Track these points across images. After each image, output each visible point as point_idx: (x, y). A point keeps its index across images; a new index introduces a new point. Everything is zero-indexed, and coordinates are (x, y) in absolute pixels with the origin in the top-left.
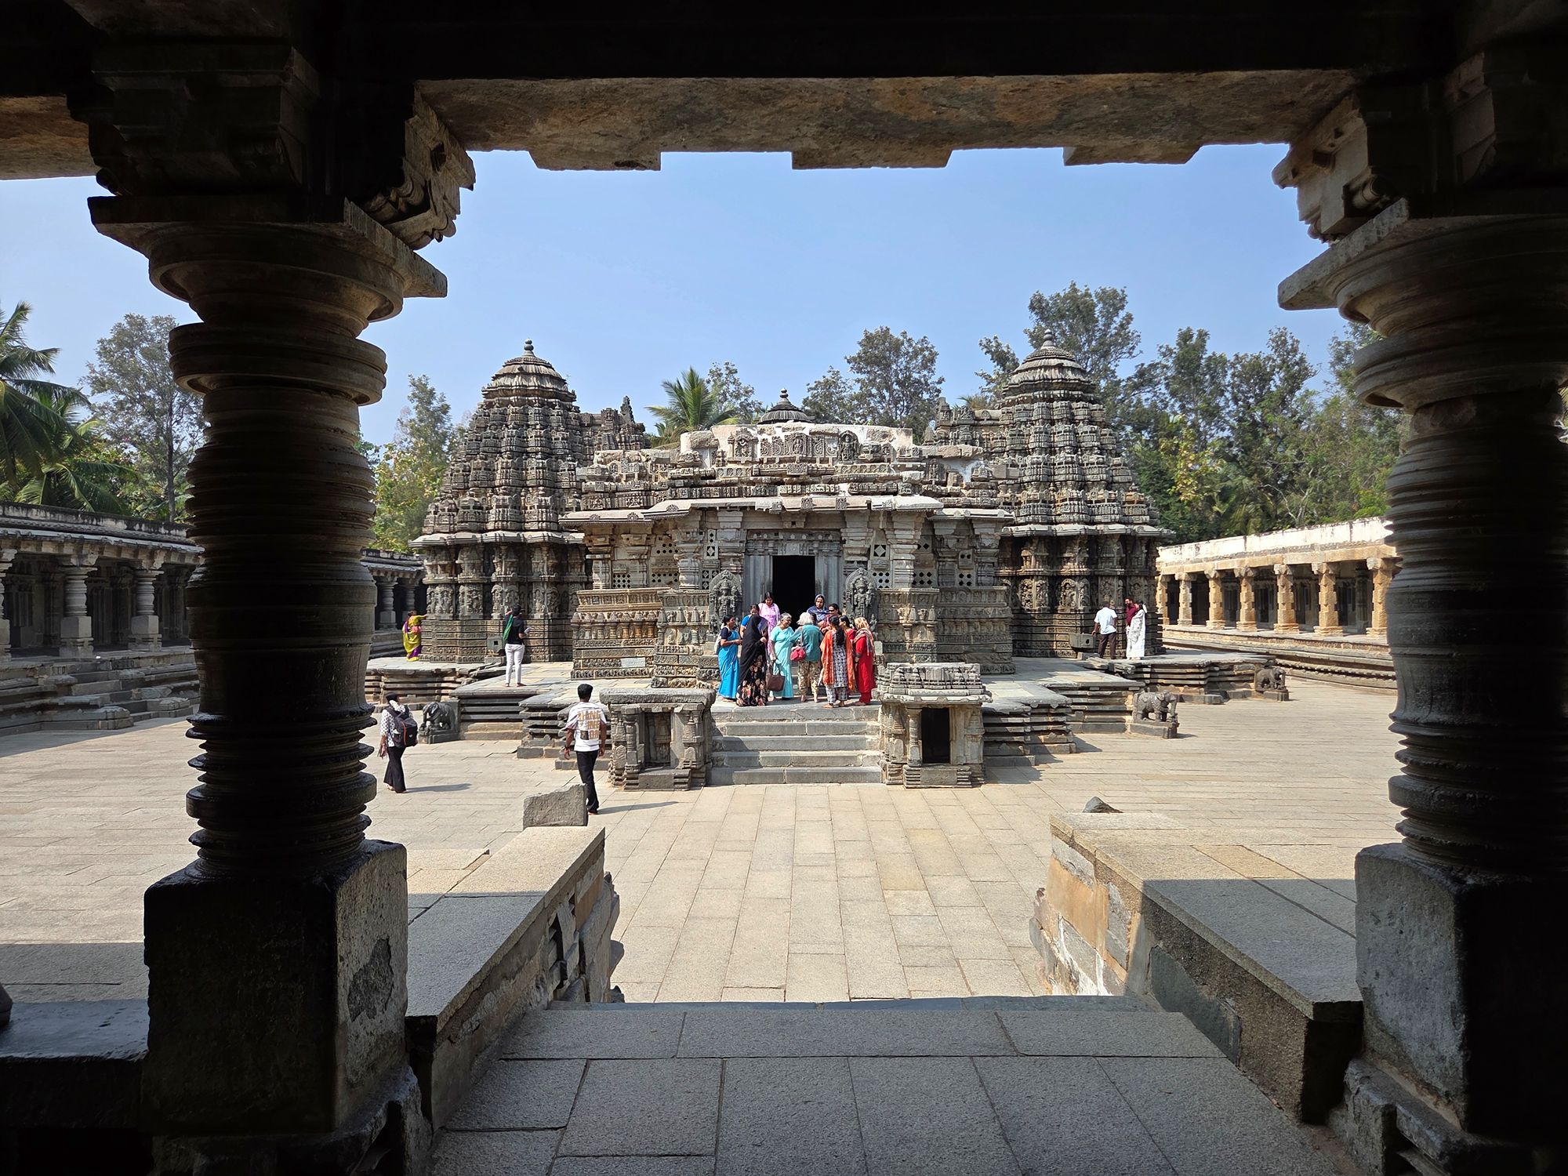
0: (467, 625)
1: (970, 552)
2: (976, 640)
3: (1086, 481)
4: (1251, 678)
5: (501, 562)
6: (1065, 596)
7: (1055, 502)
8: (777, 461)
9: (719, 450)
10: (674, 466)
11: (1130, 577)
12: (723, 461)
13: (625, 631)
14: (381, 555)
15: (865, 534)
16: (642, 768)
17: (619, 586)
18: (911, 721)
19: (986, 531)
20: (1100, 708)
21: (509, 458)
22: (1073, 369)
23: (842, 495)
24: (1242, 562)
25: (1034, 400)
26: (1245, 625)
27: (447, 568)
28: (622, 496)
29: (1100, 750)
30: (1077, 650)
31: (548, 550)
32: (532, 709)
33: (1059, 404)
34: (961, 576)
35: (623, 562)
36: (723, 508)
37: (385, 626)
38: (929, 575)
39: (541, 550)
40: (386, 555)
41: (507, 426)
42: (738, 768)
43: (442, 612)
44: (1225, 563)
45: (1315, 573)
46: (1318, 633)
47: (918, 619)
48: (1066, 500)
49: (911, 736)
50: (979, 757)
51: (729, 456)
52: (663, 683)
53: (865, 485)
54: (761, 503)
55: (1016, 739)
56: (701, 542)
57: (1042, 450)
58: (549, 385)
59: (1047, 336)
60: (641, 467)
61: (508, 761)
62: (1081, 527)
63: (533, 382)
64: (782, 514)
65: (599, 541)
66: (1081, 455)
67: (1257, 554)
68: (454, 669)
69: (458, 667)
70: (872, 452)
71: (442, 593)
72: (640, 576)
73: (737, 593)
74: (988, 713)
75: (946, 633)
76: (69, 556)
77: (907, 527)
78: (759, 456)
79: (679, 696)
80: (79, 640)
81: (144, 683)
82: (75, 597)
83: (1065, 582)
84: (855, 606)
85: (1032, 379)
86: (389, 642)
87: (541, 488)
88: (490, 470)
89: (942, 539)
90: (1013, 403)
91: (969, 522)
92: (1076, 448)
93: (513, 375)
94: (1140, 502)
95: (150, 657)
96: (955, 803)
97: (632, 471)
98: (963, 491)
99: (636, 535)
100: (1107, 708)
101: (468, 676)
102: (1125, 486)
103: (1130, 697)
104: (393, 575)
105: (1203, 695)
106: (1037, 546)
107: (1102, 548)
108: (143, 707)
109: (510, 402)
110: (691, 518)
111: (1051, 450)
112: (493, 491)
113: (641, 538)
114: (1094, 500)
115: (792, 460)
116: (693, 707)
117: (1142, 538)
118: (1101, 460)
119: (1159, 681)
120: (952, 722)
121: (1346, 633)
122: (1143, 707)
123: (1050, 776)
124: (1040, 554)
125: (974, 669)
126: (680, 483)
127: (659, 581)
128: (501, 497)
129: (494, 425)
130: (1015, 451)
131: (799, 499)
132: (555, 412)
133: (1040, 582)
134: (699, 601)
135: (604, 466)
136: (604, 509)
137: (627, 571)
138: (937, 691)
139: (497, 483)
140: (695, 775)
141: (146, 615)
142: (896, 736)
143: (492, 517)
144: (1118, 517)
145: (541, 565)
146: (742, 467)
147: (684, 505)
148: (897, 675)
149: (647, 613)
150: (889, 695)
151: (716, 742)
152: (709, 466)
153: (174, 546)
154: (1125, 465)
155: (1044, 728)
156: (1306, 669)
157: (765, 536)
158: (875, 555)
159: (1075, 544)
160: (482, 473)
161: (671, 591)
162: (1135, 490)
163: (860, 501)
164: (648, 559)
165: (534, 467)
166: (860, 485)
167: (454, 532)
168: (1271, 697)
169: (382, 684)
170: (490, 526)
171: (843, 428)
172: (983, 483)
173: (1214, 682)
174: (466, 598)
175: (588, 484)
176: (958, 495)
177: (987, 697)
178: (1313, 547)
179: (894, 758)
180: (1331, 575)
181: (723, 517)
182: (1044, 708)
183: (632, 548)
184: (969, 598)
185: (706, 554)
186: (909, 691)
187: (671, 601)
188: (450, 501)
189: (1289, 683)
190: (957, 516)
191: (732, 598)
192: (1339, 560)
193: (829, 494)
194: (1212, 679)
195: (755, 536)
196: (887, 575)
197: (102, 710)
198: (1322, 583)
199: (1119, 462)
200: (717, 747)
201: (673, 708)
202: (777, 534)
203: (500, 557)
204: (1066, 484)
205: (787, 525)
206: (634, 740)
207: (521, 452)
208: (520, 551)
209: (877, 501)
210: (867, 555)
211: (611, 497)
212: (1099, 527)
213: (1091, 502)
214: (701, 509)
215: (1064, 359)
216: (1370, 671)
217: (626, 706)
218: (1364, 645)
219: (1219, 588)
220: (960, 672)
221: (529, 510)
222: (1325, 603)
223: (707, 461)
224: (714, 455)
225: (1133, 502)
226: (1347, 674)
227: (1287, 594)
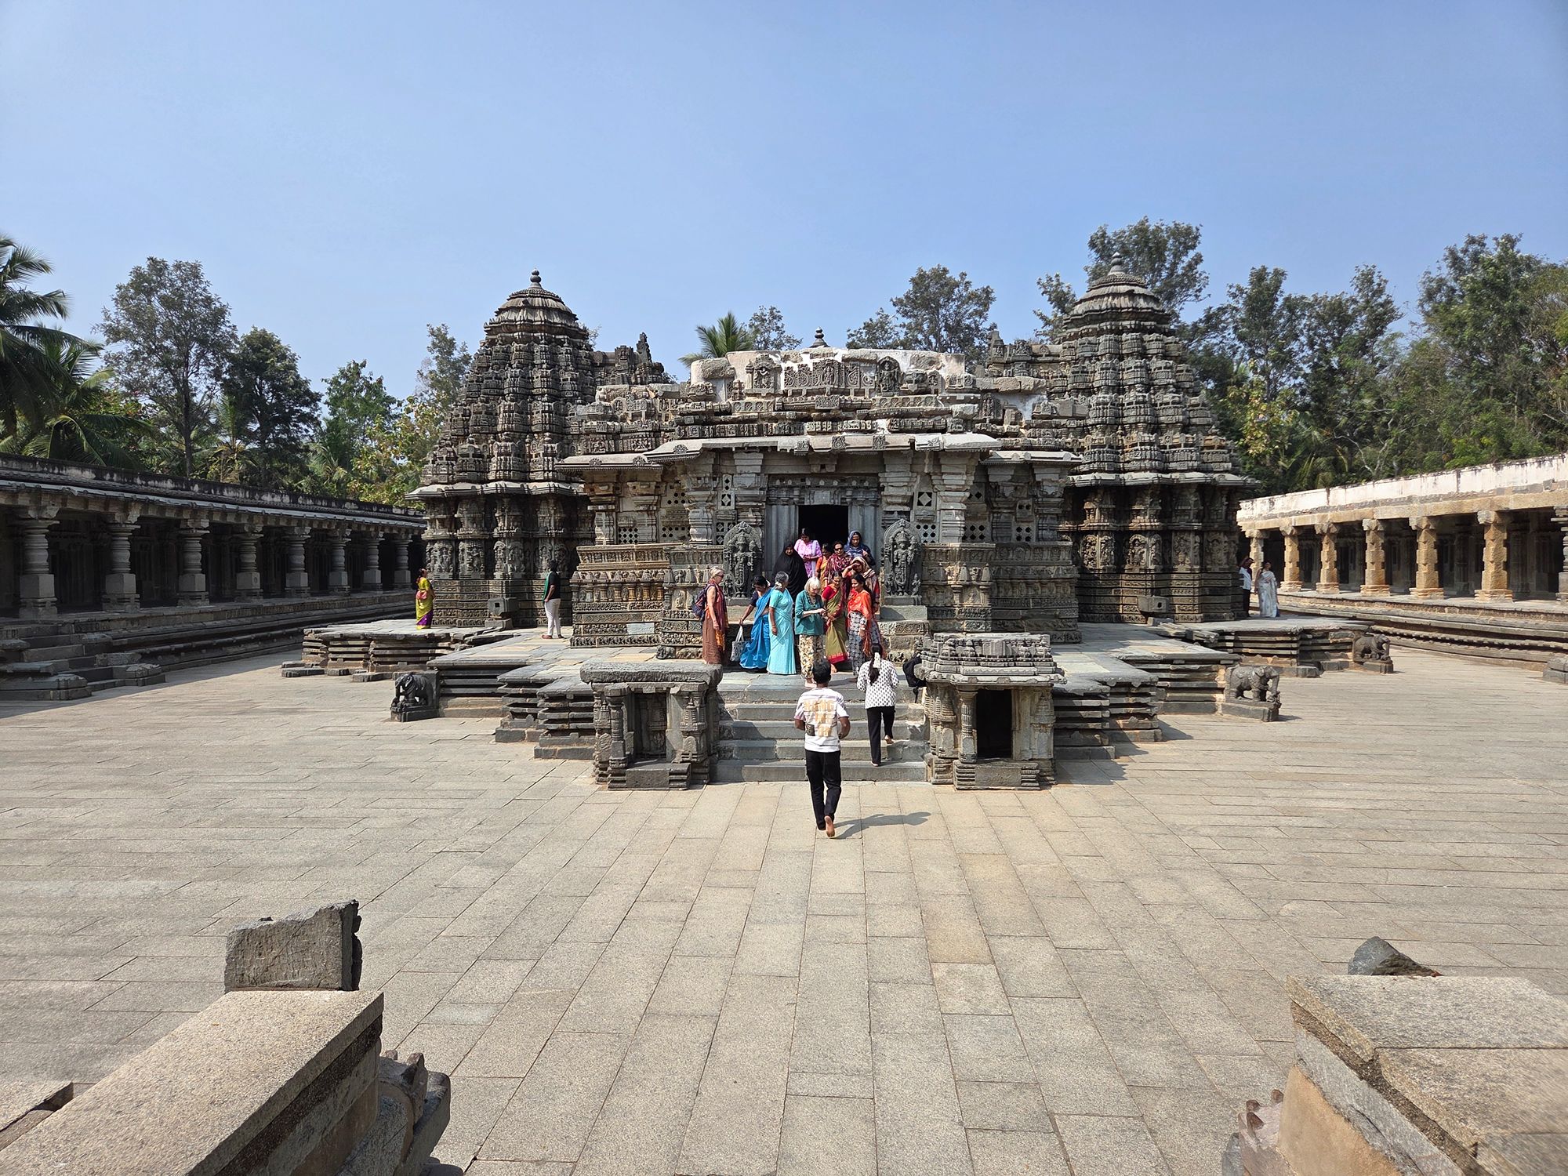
0: (467, 585)
1: (1030, 502)
2: (1036, 604)
3: (1159, 423)
4: (1348, 647)
5: (503, 516)
6: (1133, 554)
7: (1123, 447)
8: (804, 393)
9: (736, 381)
10: (685, 401)
11: (1208, 532)
12: (741, 393)
13: (631, 593)
14: (394, 511)
15: (907, 479)
16: (630, 761)
17: (625, 541)
18: (964, 706)
19: (1049, 477)
20: (1185, 685)
21: (512, 400)
22: (1145, 297)
23: (880, 433)
24: (1324, 517)
25: (1100, 333)
26: (1325, 586)
27: (446, 522)
28: (627, 438)
29: (1190, 738)
30: (1146, 615)
31: (556, 504)
32: (513, 684)
33: (1129, 336)
34: (1019, 530)
35: (630, 514)
36: (741, 449)
37: (400, 586)
38: (982, 528)
39: (548, 503)
40: (399, 511)
41: (511, 365)
42: (750, 761)
43: (441, 570)
44: (1304, 519)
45: (1414, 528)
46: (1415, 595)
47: (970, 580)
48: (1136, 445)
49: (964, 725)
50: (1048, 751)
51: (747, 387)
52: (670, 653)
53: (909, 422)
54: (785, 442)
55: (1092, 725)
56: (715, 489)
57: (1109, 389)
58: (557, 320)
59: (1116, 260)
60: (649, 405)
61: (482, 746)
62: (1154, 475)
63: (540, 316)
64: (809, 456)
65: (602, 490)
66: (1154, 394)
67: (1342, 508)
68: (448, 634)
69: (454, 632)
70: (917, 382)
71: (441, 550)
72: (648, 530)
73: (756, 549)
74: (1059, 695)
75: (1001, 595)
76: (26, 508)
77: (957, 471)
78: (783, 388)
79: (676, 673)
80: (40, 600)
81: (109, 648)
82: (33, 554)
83: (1134, 538)
84: (895, 564)
85: (1097, 308)
86: (403, 603)
87: (547, 434)
88: (492, 414)
89: (997, 486)
90: (1076, 336)
91: (1028, 467)
92: (1148, 386)
93: (517, 309)
94: (1220, 447)
95: (122, 619)
96: (1020, 812)
97: (639, 408)
98: (1022, 431)
99: (643, 482)
100: (1194, 685)
101: (463, 642)
102: (1204, 429)
103: (1222, 672)
104: (407, 533)
105: (1295, 666)
106: (1102, 498)
107: (1177, 499)
108: (109, 674)
109: (514, 339)
110: (703, 462)
111: (1119, 388)
112: (495, 438)
113: (649, 486)
114: (1168, 444)
115: (821, 392)
116: (693, 687)
117: (1223, 488)
118: (1177, 399)
119: (1244, 650)
120: (1015, 707)
121: (1448, 596)
122: (1238, 683)
123: (1135, 774)
124: (1106, 506)
125: (1043, 642)
126: (689, 419)
127: (671, 535)
128: (503, 444)
129: (496, 364)
130: (1078, 391)
131: (830, 438)
132: (563, 350)
133: (1106, 538)
134: (712, 558)
135: (607, 404)
136: (607, 453)
137: (634, 524)
138: (997, 670)
139: (499, 428)
140: (696, 770)
141: (121, 574)
142: (945, 724)
143: (493, 466)
144: (1196, 464)
145: (547, 520)
146: (762, 400)
147: (695, 445)
148: (946, 649)
149: (656, 573)
150: (936, 674)
151: (724, 728)
152: (723, 399)
153: (151, 497)
154: (1204, 405)
155: (1123, 710)
156: (1402, 635)
157: (790, 483)
158: (919, 504)
159: (1147, 495)
160: (482, 417)
161: (681, 547)
162: (1215, 434)
163: (903, 440)
164: (658, 510)
165: (539, 410)
166: (901, 421)
167: (453, 483)
168: (1373, 668)
169: (371, 650)
170: (491, 476)
171: (883, 354)
172: (1043, 421)
173: (1306, 652)
174: (465, 555)
175: (589, 424)
176: (1016, 435)
177: (1060, 676)
178: (1410, 499)
179: (942, 751)
180: (1432, 530)
181: (741, 461)
182: (1123, 687)
183: (639, 498)
184: (1028, 556)
185: (720, 504)
186: (962, 669)
187: (678, 558)
188: (449, 449)
189: (1393, 652)
190: (1015, 460)
191: (750, 555)
192: (1443, 513)
193: (865, 432)
194: (1303, 648)
195: (778, 483)
196: (933, 527)
197: (54, 679)
198: (1421, 539)
199: (1197, 402)
200: (725, 734)
201: (669, 689)
202: (803, 480)
203: (503, 511)
204: (1137, 427)
205: (815, 469)
206: (621, 728)
207: (525, 394)
208: (524, 504)
209: (922, 440)
210: (910, 504)
211: (615, 439)
212: (1174, 475)
213: (1165, 447)
214: (715, 450)
215: (1135, 285)
216: (1481, 639)
217: (611, 686)
218: (1474, 609)
219: (1296, 545)
220: (1025, 645)
221: (534, 459)
222: (1423, 561)
223: (722, 393)
224: (730, 387)
225: (1212, 447)
226: (1452, 641)
227: (1377, 553)
